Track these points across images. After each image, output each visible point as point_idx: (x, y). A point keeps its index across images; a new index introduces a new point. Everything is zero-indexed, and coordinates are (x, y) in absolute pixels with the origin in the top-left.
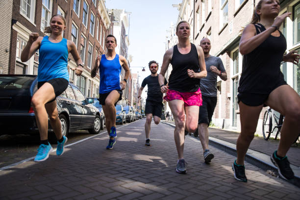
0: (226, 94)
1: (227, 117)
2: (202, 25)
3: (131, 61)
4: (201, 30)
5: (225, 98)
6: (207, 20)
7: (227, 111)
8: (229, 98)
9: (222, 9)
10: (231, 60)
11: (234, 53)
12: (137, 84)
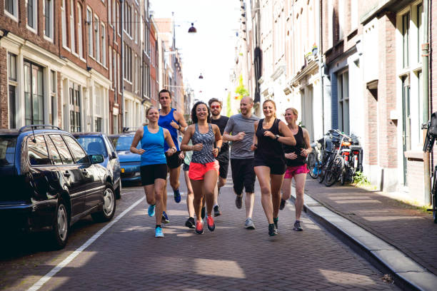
0: (388, 113)
1: (392, 164)
5: (385, 121)
7: (391, 151)
8: (395, 122)
10: (398, 33)
11: (403, 16)
12: (173, 48)
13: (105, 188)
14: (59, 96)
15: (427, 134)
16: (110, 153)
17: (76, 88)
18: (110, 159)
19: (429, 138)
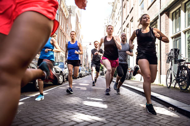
2: (127, 15)
3: (82, 39)
4: (126, 19)
6: (130, 12)
9: (140, 6)
10: (170, 20)
11: (173, 13)
12: (86, 53)
13: (60, 74)
14: (57, 57)
15: (168, 57)
16: (65, 67)
17: (62, 56)
18: (65, 69)
19: (169, 58)
